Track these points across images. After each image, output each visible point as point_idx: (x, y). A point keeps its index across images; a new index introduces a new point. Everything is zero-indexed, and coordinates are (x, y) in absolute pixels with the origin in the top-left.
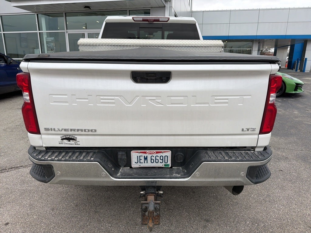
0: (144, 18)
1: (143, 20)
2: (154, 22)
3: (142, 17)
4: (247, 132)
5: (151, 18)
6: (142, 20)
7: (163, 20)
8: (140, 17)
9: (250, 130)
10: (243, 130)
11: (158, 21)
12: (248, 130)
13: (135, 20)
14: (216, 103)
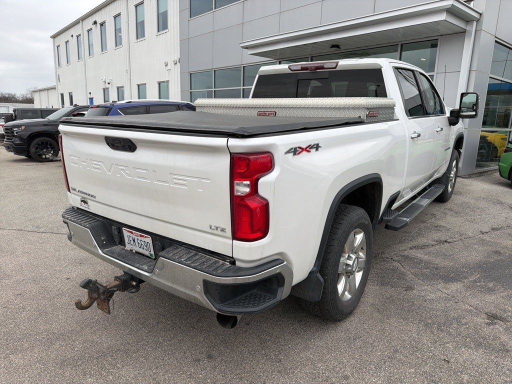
0: (303, 66)
1: (303, 69)
2: (317, 71)
3: (302, 65)
4: (215, 232)
5: (313, 65)
6: (300, 68)
7: (330, 67)
8: (298, 65)
9: (219, 229)
10: (211, 227)
11: (323, 68)
12: (217, 228)
13: (292, 69)
14: (176, 184)
